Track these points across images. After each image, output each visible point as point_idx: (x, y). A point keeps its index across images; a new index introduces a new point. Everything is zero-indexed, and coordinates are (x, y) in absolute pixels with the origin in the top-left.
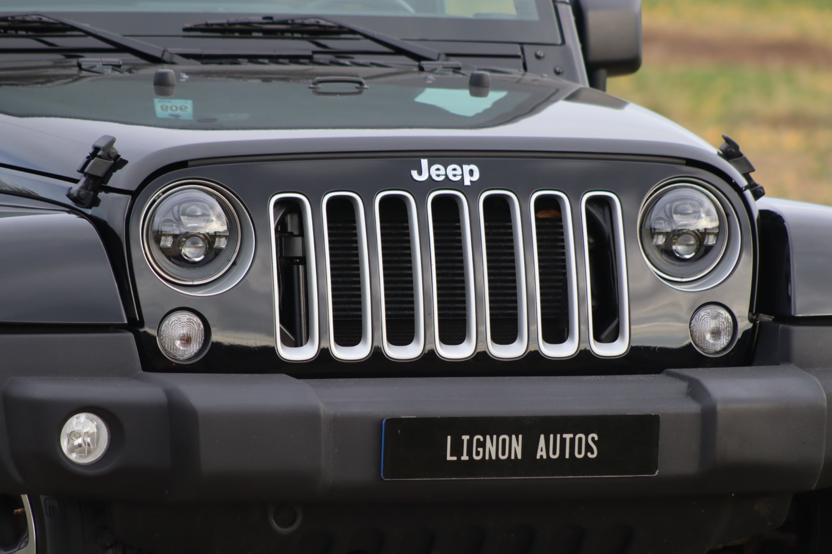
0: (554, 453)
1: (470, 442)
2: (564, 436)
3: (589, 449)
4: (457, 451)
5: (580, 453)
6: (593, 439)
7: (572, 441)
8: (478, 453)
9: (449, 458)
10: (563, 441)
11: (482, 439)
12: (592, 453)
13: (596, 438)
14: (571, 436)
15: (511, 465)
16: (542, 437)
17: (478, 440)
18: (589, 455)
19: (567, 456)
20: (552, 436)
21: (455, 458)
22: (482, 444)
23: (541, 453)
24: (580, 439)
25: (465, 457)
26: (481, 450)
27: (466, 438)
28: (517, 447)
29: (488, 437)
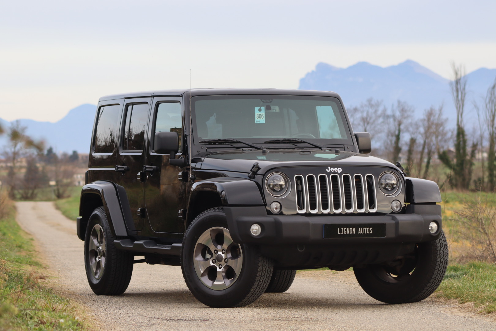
0: (362, 232)
1: (343, 230)
2: (365, 228)
3: (370, 231)
4: (340, 232)
5: (368, 232)
6: (371, 229)
7: (366, 229)
8: (345, 232)
9: (339, 233)
10: (364, 229)
11: (346, 229)
12: (371, 232)
13: (372, 229)
14: (366, 228)
15: (352, 235)
16: (360, 229)
17: (345, 229)
18: (370, 233)
19: (365, 233)
20: (362, 228)
21: (340, 233)
22: (346, 230)
23: (359, 232)
24: (368, 229)
25: (342, 233)
26: (346, 231)
27: (342, 229)
28: (354, 231)
29: (347, 228)
